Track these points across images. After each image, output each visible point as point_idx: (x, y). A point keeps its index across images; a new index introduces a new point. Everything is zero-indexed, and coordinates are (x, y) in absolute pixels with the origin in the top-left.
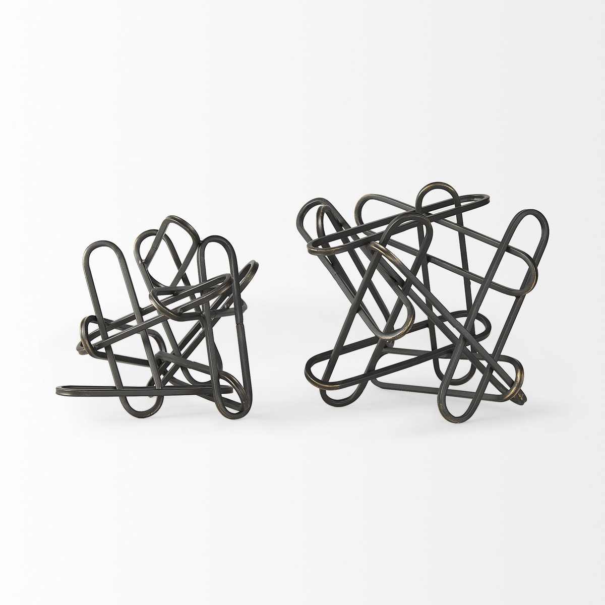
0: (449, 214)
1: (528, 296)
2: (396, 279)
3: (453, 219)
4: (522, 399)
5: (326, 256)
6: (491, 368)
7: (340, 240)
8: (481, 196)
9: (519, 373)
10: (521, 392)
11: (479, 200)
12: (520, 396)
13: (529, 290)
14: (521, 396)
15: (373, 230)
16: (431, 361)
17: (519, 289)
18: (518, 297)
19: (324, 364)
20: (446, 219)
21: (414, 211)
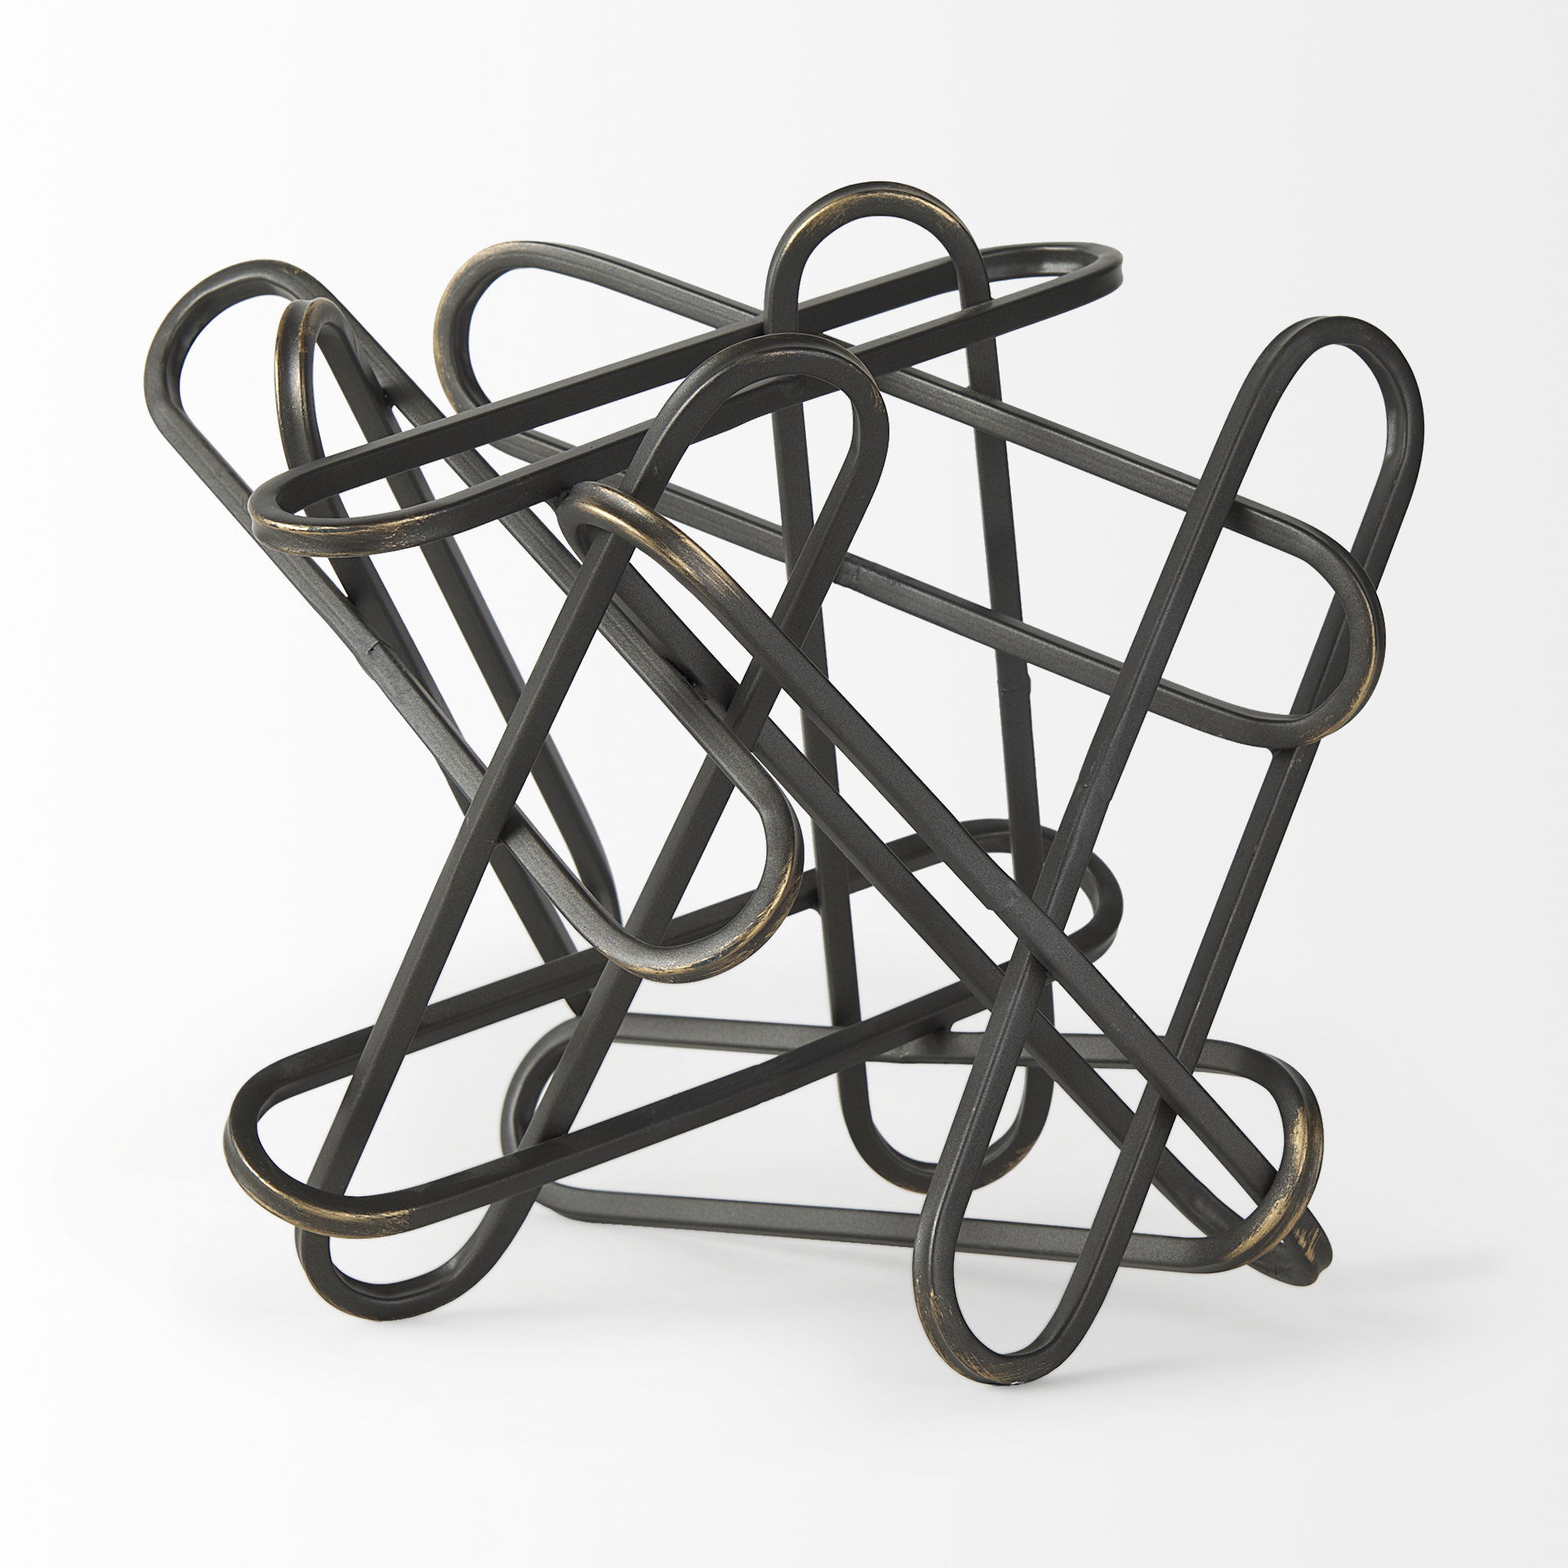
0: (934, 340)
1: (1331, 747)
2: (697, 671)
3: (952, 367)
4: (1310, 1254)
5: (324, 564)
6: (1163, 1103)
7: (382, 486)
8: (1079, 253)
9: (1299, 1130)
10: (1310, 1223)
11: (1070, 270)
12: (1302, 1242)
13: (1339, 717)
14: (1308, 1239)
15: (549, 430)
16: (829, 1086)
17: (1287, 712)
18: (1282, 754)
19: (325, 1102)
20: (920, 367)
21: (759, 329)
